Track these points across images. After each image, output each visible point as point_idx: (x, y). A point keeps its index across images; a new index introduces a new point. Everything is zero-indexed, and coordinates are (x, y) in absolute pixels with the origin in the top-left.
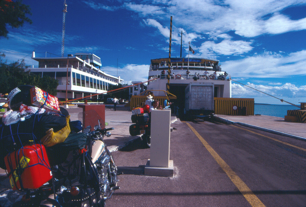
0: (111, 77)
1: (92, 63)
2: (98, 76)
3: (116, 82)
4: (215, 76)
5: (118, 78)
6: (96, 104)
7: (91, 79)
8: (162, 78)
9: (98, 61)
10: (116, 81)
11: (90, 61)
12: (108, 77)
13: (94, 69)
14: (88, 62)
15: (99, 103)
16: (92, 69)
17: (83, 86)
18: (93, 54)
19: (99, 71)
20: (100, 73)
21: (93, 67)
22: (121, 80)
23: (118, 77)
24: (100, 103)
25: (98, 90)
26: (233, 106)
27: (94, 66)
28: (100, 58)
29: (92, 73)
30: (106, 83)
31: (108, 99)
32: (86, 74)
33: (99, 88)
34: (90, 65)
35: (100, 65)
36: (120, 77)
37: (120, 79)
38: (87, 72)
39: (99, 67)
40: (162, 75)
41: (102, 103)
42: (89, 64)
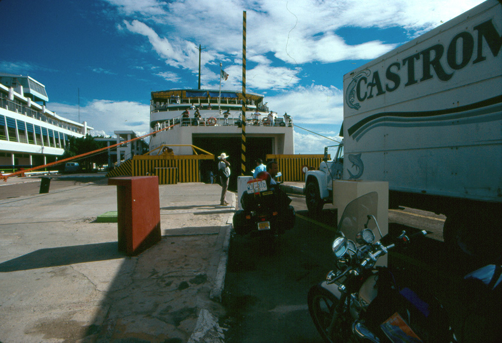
0: (69, 123)
1: (27, 95)
2: (43, 120)
3: (80, 133)
4: (271, 120)
5: (82, 125)
6: (44, 174)
7: (30, 125)
8: (184, 123)
9: (39, 90)
10: (80, 129)
11: (24, 91)
12: (63, 123)
13: (33, 107)
14: (19, 92)
15: (49, 173)
16: (30, 105)
17: (11, 140)
18: (29, 77)
19: (46, 110)
20: (47, 114)
21: (31, 103)
22: (88, 129)
23: (83, 123)
24: (51, 172)
25: (45, 147)
26: (302, 167)
27: (32, 100)
28: (44, 86)
29: (30, 115)
30: (61, 134)
31: (68, 165)
32: (17, 116)
33: (46, 144)
34: (26, 99)
35: (46, 99)
36: (86, 123)
37: (86, 127)
38: (20, 111)
39: (44, 103)
40: (184, 120)
41: (55, 173)
42: (22, 96)
